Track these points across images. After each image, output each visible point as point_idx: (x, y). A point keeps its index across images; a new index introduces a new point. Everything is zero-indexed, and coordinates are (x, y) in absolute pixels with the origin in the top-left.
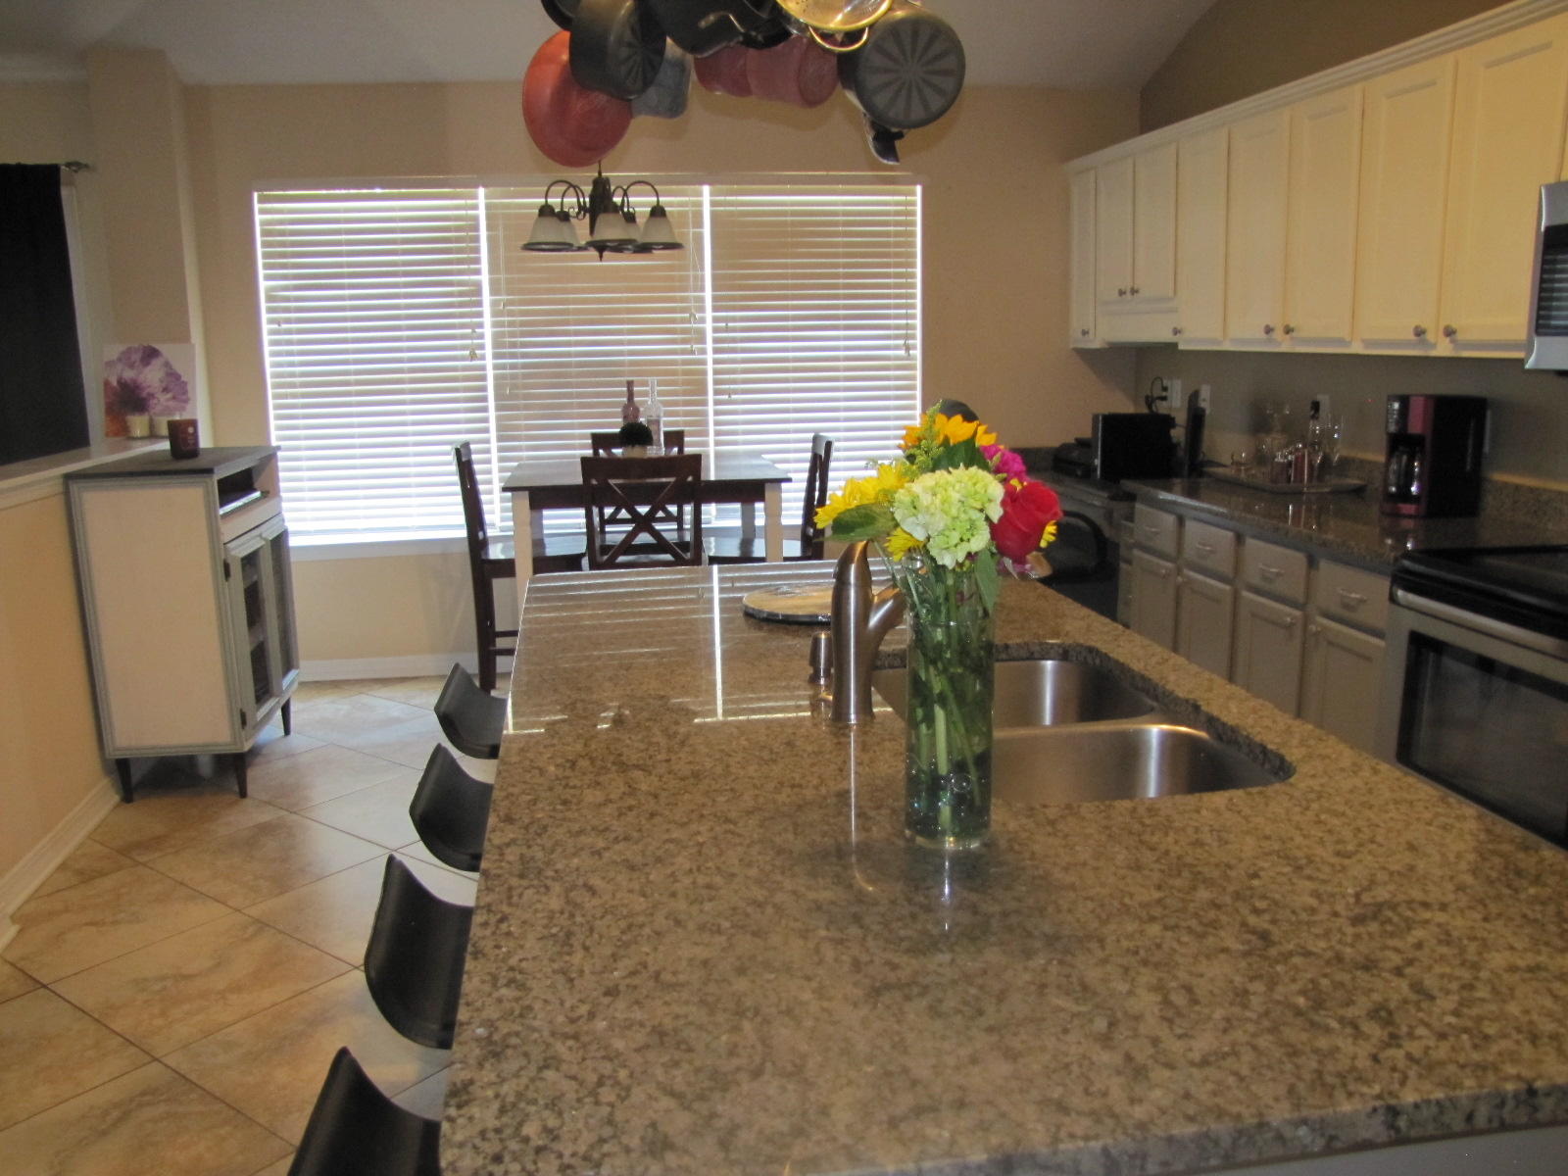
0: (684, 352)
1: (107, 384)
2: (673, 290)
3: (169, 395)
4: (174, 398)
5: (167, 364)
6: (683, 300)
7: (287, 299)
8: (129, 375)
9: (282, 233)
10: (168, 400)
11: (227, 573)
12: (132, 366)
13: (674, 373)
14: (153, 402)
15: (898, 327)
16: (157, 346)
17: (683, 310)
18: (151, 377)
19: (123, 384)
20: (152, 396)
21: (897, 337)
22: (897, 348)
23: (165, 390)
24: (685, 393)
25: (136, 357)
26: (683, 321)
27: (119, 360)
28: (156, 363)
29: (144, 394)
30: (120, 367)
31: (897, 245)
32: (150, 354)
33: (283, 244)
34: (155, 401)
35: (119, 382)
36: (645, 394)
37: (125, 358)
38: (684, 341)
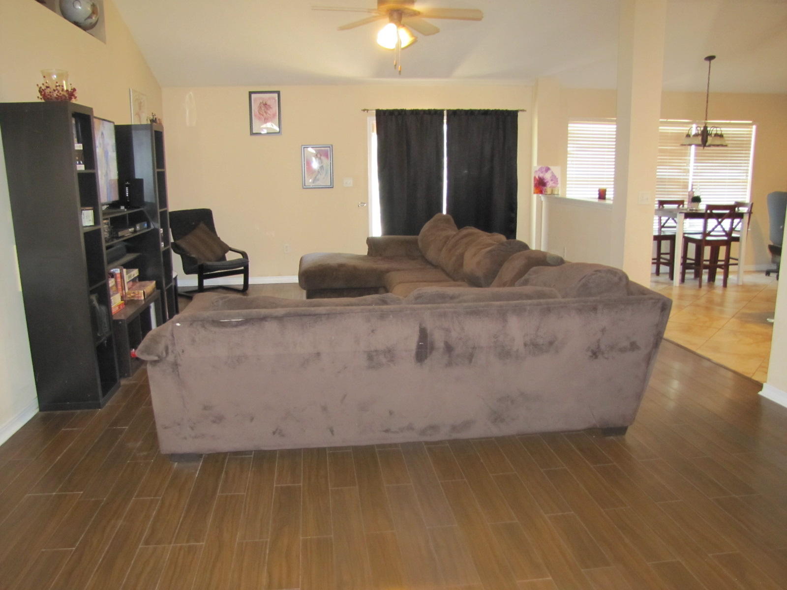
0: (684, 176)
1: (535, 178)
2: (682, 156)
3: (553, 182)
5: (552, 172)
6: (684, 159)
7: (573, 154)
8: (541, 175)
9: (574, 134)
12: (542, 173)
13: (680, 182)
14: (548, 184)
15: (744, 170)
16: (550, 167)
17: (685, 163)
18: (547, 176)
19: (540, 178)
20: (548, 182)
21: (743, 173)
22: (743, 176)
23: (552, 180)
24: (683, 188)
25: (544, 170)
26: (684, 166)
27: (539, 170)
28: (549, 172)
29: (545, 181)
30: (539, 172)
31: (746, 144)
32: (548, 169)
35: (539, 177)
36: (696, 189)
37: (540, 170)
38: (684, 172)
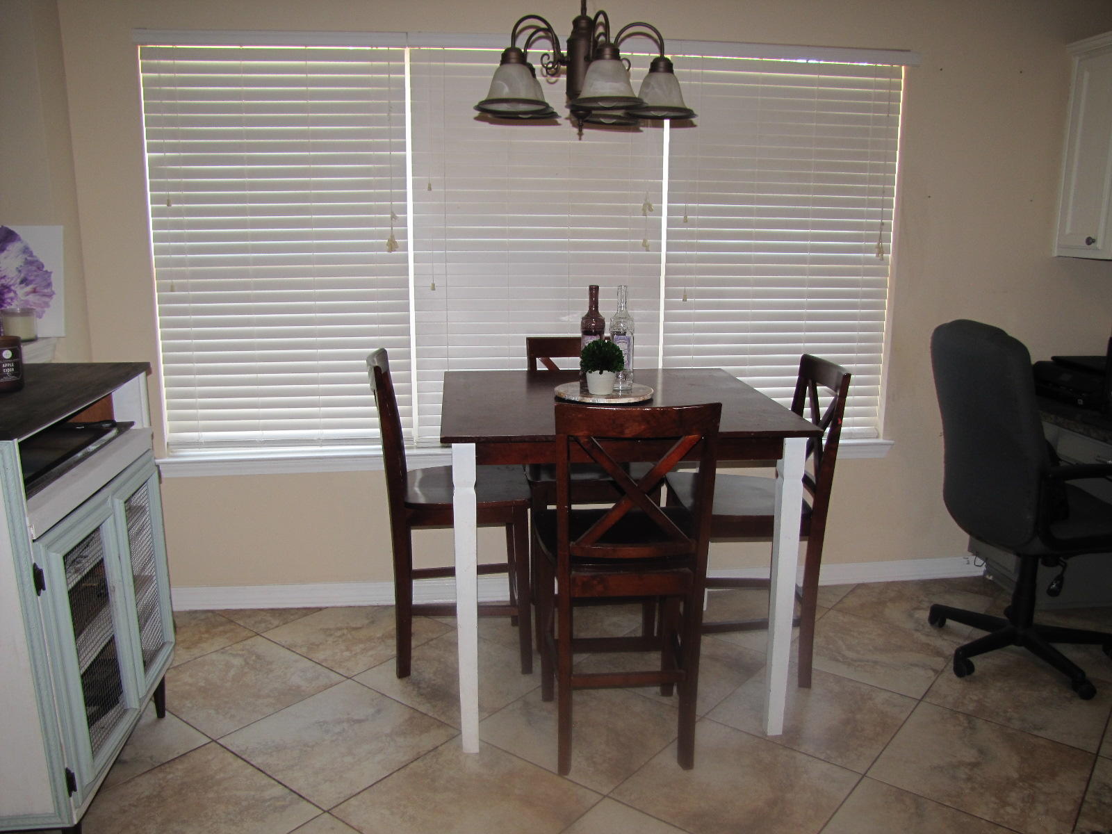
3: (29, 288)
4: (34, 291)
5: (26, 250)
9: (171, 96)
10: (27, 294)
11: (39, 584)
15: (871, 227)
16: (12, 228)
18: (6, 266)
21: (869, 238)
23: (24, 281)
28: (13, 248)
32: (5, 237)
33: (172, 109)
34: (12, 295)
38: (635, 235)
